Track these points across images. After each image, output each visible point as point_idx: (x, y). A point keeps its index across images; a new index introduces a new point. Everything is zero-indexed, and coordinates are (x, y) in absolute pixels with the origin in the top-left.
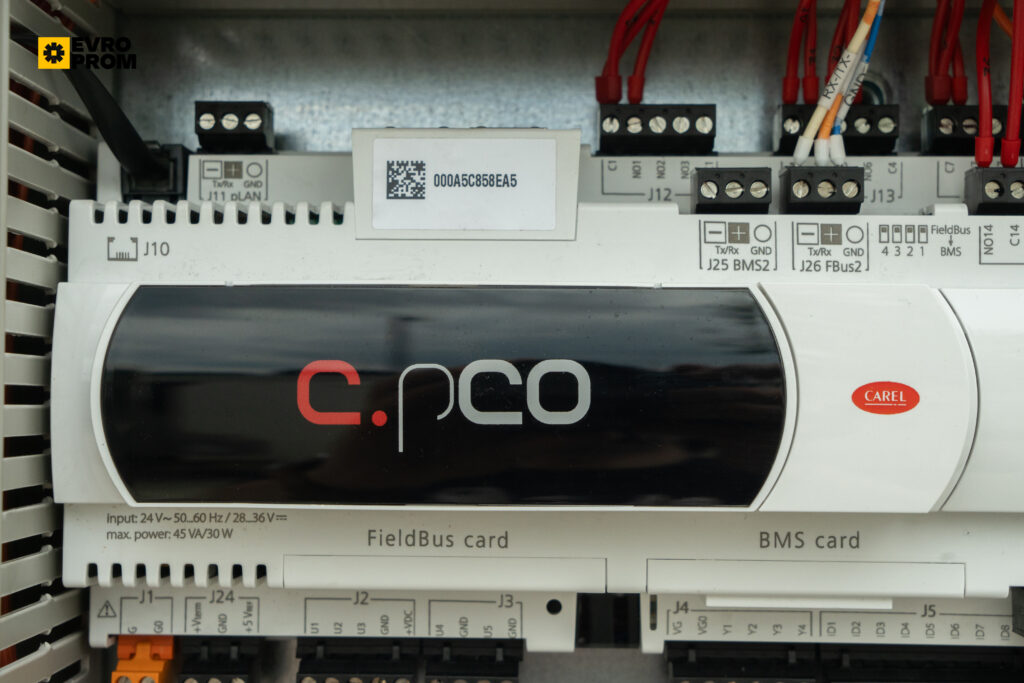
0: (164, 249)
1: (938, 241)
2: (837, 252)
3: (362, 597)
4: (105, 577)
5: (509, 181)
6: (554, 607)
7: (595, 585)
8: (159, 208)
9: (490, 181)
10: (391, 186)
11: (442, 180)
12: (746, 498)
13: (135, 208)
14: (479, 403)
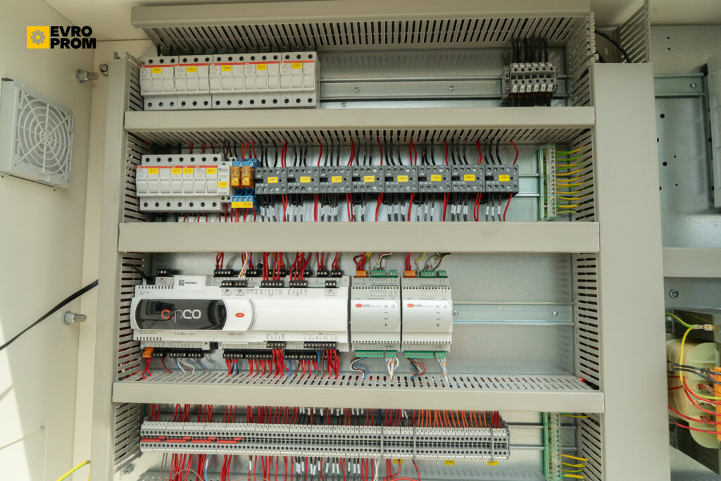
0: (148, 292)
1: (255, 292)
2: (241, 293)
3: (179, 342)
4: (142, 339)
5: (196, 283)
6: (206, 343)
7: (212, 340)
8: (151, 286)
9: (193, 283)
10: (180, 284)
11: (187, 283)
12: (221, 329)
13: (148, 286)
14: (186, 316)
